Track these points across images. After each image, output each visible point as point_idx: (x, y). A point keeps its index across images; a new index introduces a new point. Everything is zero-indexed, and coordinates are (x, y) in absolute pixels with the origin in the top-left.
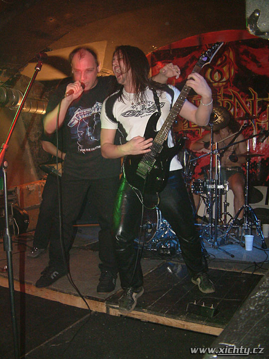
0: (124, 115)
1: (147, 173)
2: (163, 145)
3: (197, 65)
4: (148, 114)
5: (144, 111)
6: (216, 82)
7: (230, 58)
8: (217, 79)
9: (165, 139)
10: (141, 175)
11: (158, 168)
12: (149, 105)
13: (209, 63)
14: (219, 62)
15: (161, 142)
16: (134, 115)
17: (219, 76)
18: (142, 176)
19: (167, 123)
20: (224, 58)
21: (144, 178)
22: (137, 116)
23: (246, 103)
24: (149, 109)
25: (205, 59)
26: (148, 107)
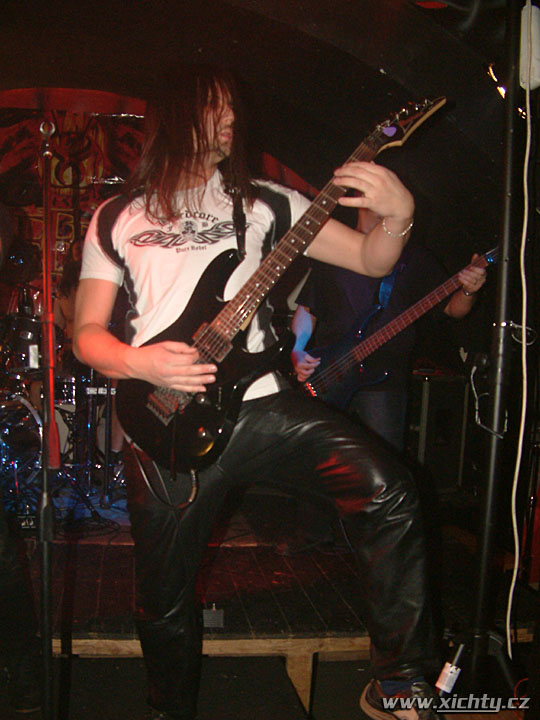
0: (135, 241)
1: (177, 410)
2: (233, 342)
3: (368, 143)
4: (197, 245)
5: (189, 235)
6: (66, 186)
7: (97, 146)
8: (68, 181)
9: (243, 328)
10: (157, 414)
11: (208, 403)
12: (205, 225)
13: (399, 143)
15: (229, 334)
16: (160, 242)
18: (161, 417)
19: (254, 283)
20: (86, 142)
21: (166, 422)
22: (166, 246)
24: (202, 234)
25: (390, 131)
26: (200, 229)
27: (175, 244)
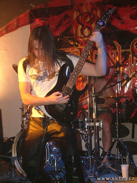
5: (45, 77)
6: (85, 37)
7: (97, 16)
8: (86, 34)
14: (88, 20)
16: (37, 79)
17: (88, 32)
20: (92, 16)
23: (112, 54)
27: (42, 80)
